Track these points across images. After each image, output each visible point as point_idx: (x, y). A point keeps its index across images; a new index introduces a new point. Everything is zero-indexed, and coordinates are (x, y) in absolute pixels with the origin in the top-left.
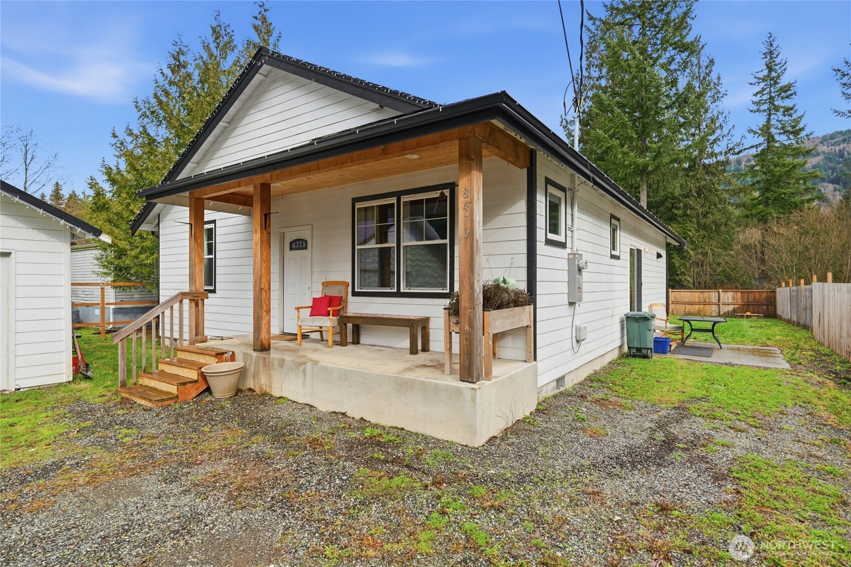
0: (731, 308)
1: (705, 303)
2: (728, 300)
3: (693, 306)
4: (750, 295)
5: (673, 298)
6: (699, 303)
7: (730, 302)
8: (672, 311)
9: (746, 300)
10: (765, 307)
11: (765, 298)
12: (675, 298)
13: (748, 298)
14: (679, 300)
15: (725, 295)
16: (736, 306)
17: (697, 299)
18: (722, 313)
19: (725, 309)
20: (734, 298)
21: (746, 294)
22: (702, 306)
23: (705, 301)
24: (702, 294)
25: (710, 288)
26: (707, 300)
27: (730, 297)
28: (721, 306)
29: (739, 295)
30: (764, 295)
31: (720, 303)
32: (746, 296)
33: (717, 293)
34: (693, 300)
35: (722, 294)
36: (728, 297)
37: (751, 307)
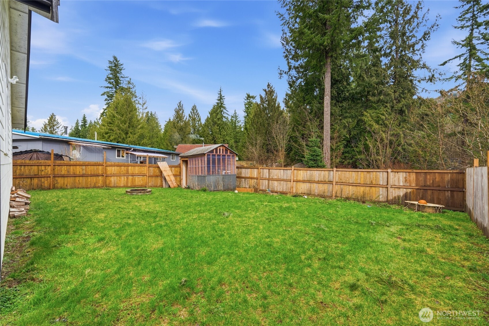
0: (401, 193)
1: (371, 185)
2: (399, 183)
3: (358, 188)
4: (428, 177)
5: (337, 178)
6: (365, 185)
7: (401, 184)
8: (336, 193)
9: (422, 183)
10: (448, 194)
11: (448, 182)
12: (339, 178)
13: (425, 181)
14: (344, 181)
15: (395, 176)
16: (409, 191)
17: (362, 179)
18: (390, 198)
19: (394, 193)
20: (406, 181)
21: (423, 175)
22: (368, 188)
23: (372, 182)
24: (368, 175)
25: (378, 168)
26: (374, 182)
27: (401, 179)
28: (390, 190)
29: (413, 176)
30: (448, 177)
31: (389, 186)
32: (421, 178)
33: (385, 174)
34: (359, 182)
35: (391, 175)
36: (399, 179)
37: (429, 192)
